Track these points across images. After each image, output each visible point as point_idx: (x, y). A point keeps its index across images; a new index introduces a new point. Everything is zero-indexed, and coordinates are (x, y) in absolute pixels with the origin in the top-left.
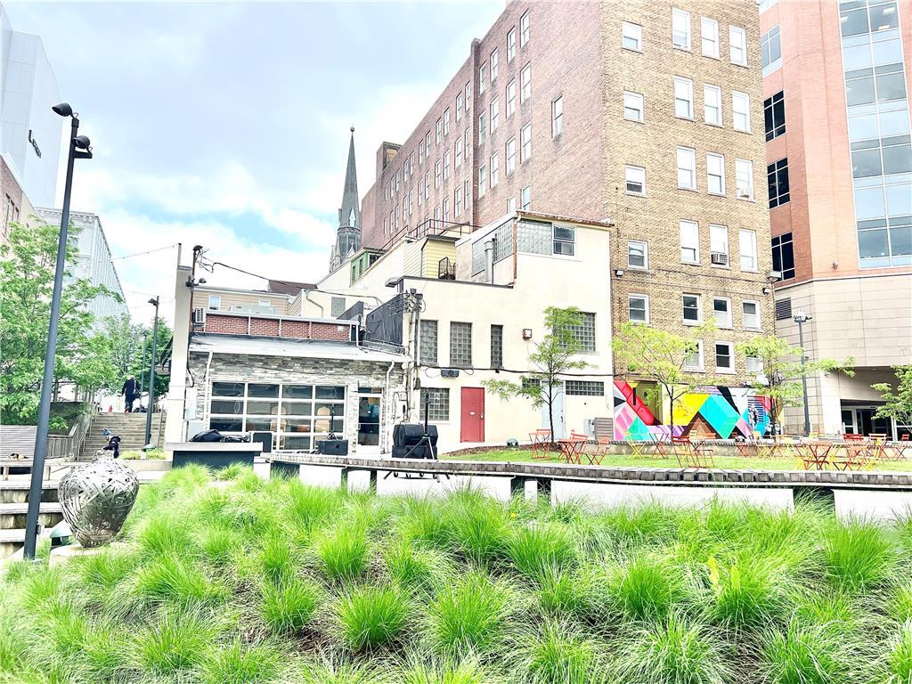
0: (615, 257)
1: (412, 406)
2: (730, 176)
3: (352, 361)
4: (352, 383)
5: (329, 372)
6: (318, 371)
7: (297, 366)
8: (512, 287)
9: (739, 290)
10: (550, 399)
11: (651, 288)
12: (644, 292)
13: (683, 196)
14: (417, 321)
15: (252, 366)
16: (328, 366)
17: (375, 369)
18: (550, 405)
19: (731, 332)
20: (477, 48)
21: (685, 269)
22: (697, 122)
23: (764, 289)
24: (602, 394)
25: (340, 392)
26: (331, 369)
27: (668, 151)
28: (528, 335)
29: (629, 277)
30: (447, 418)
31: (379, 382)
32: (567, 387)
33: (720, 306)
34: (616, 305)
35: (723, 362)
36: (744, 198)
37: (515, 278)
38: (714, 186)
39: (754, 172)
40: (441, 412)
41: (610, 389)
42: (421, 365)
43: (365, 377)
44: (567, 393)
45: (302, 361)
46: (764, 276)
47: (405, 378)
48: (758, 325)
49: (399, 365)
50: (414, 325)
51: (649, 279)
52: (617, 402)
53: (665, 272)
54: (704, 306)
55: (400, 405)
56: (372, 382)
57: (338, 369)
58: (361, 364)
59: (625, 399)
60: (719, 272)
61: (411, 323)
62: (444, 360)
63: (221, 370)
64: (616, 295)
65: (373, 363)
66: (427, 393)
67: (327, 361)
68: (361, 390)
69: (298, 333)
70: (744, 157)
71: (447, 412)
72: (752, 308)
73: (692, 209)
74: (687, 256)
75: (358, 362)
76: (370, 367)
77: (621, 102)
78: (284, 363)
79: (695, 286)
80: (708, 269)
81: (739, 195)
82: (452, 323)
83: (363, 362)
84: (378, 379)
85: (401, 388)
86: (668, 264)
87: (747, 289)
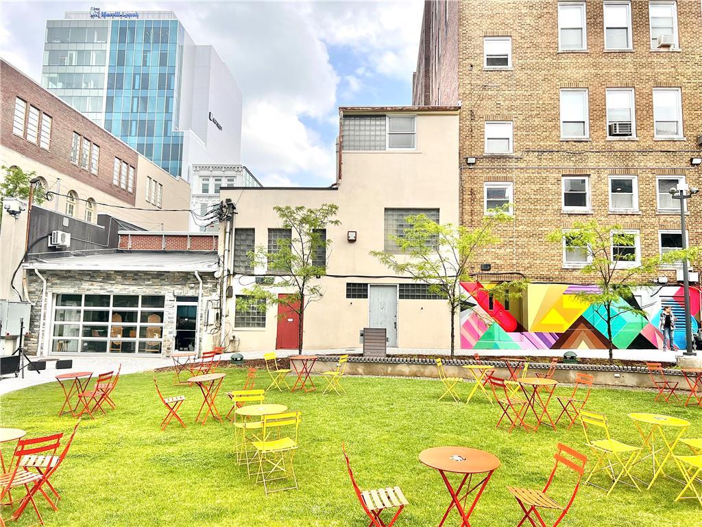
0: (467, 143)
1: (224, 313)
2: (641, 25)
3: (169, 272)
4: (169, 292)
5: (147, 283)
6: (137, 282)
7: (119, 278)
8: (337, 189)
9: (650, 165)
11: (514, 174)
12: (506, 179)
13: (566, 61)
14: (231, 229)
15: (81, 280)
16: (146, 277)
17: (189, 279)
19: (636, 218)
21: (565, 146)
23: (692, 160)
24: (446, 298)
25: (160, 300)
26: (149, 280)
27: (545, 10)
28: (352, 238)
29: (486, 164)
30: (264, 325)
31: (193, 291)
32: (401, 291)
33: (621, 187)
34: (467, 197)
36: (662, 50)
37: (340, 178)
39: (680, 14)
40: (259, 319)
42: (235, 274)
43: (180, 286)
45: (124, 275)
46: (694, 144)
47: (218, 286)
49: (211, 275)
50: (228, 234)
51: (513, 164)
52: (465, 306)
53: (536, 154)
54: (597, 187)
55: (213, 313)
56: (187, 291)
57: (155, 280)
58: (178, 275)
59: (477, 303)
60: (618, 146)
61: (226, 232)
62: (260, 267)
63: (56, 284)
64: (467, 186)
65: (187, 273)
68: (179, 299)
71: (264, 319)
73: (577, 74)
75: (174, 273)
76: (186, 278)
78: (107, 276)
79: (581, 166)
80: (602, 143)
81: (654, 46)
82: (270, 230)
83: (179, 272)
84: (192, 288)
85: (215, 296)
86: (542, 143)
87: (664, 163)
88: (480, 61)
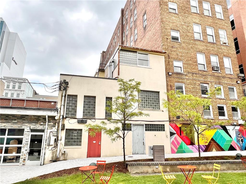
0: (168, 67)
1: (59, 139)
2: (217, 36)
3: (28, 116)
4: (27, 127)
5: (13, 121)
6: (7, 121)
8: (117, 80)
9: (226, 82)
10: (124, 135)
11: (185, 80)
12: (182, 82)
13: (197, 43)
14: (65, 95)
16: (14, 118)
17: (40, 120)
18: (124, 139)
19: (224, 101)
21: (200, 72)
22: (201, 14)
23: (237, 82)
24: (164, 130)
25: (21, 132)
26: (15, 120)
27: (189, 25)
29: (175, 76)
30: (80, 145)
31: (42, 126)
32: (146, 127)
34: (169, 88)
35: (222, 114)
36: (224, 44)
37: (119, 75)
38: (210, 39)
39: (227, 34)
41: (168, 128)
42: (66, 118)
43: (34, 124)
44: (146, 130)
46: (236, 76)
47: (57, 124)
48: (236, 97)
49: (53, 118)
50: (63, 97)
51: (184, 77)
52: (172, 134)
53: (191, 74)
54: (210, 89)
55: (53, 139)
56: (38, 127)
57: (19, 120)
58: (33, 117)
59: (175, 132)
60: (216, 74)
61: (62, 96)
62: (80, 114)
64: (169, 83)
65: (39, 116)
66: (69, 131)
67: (13, 116)
68: (32, 131)
69: (34, 105)
70: (222, 29)
71: (81, 142)
72: (232, 90)
73: (201, 48)
74: (201, 68)
75: (31, 116)
76: (38, 119)
77: (167, 5)
79: (206, 80)
80: (211, 73)
81: (222, 43)
82: (85, 96)
83: (34, 116)
84: (41, 125)
85: (55, 129)
86: (193, 70)
87: (229, 82)
88: (170, 37)
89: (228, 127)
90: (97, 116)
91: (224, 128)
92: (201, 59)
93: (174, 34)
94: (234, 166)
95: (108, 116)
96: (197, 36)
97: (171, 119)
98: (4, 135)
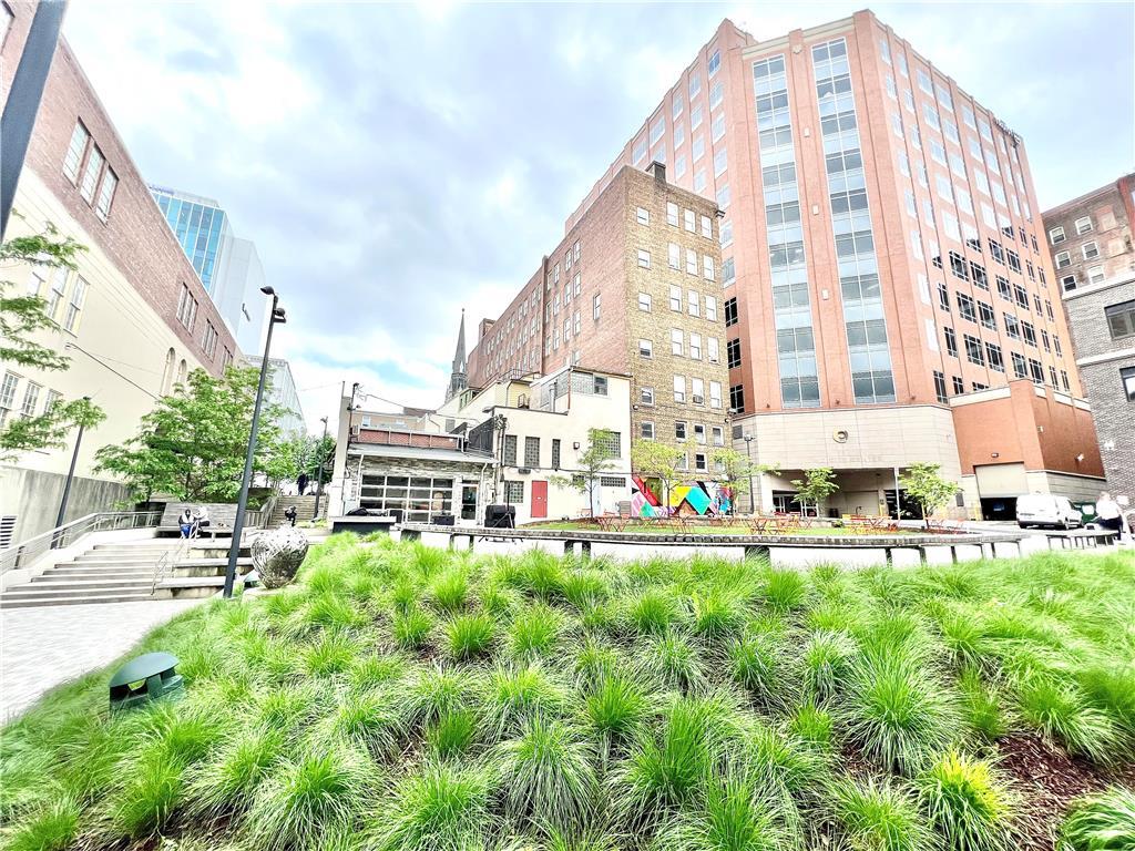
0: (633, 396)
1: (498, 493)
2: (704, 348)
3: (459, 462)
4: (458, 477)
6: (435, 468)
7: (421, 465)
8: (567, 415)
9: (710, 420)
10: (591, 489)
11: (655, 417)
12: (651, 420)
13: (675, 359)
14: (503, 435)
15: (390, 465)
16: (442, 465)
17: (473, 468)
18: (591, 493)
19: (705, 446)
20: (546, 261)
21: (677, 405)
22: (683, 312)
23: (726, 419)
24: (625, 486)
25: (450, 483)
26: (444, 467)
27: (666, 331)
28: (577, 446)
29: (642, 410)
30: (522, 501)
31: (476, 476)
33: (699, 430)
34: (634, 427)
35: (700, 465)
36: (713, 362)
37: (569, 408)
38: (694, 354)
39: (719, 346)
40: (518, 497)
41: (630, 483)
42: (505, 466)
43: (467, 473)
44: (602, 485)
45: (425, 462)
46: (726, 411)
47: (494, 474)
48: (722, 442)
49: (490, 466)
50: (501, 438)
51: (654, 412)
52: (634, 491)
53: (664, 407)
54: (689, 429)
55: (490, 492)
56: (472, 477)
57: (448, 468)
58: (465, 464)
59: (639, 489)
60: (698, 408)
61: (499, 437)
62: (521, 462)
63: (369, 467)
64: (633, 421)
65: (472, 464)
66: (508, 484)
67: (442, 462)
68: (464, 482)
69: (422, 442)
70: (713, 336)
71: (522, 497)
72: (718, 432)
73: (681, 367)
74: (678, 397)
75: (463, 463)
76: (470, 467)
77: (637, 299)
78: (412, 463)
79: (683, 416)
80: (691, 405)
81: (710, 360)
82: (527, 438)
84: (476, 474)
85: (491, 481)
86: (667, 402)
87: (716, 419)
88: (638, 351)
89: (706, 484)
90: (542, 464)
91: (702, 485)
92: (679, 384)
93: (646, 345)
94: (701, 522)
95: (556, 465)
96: (676, 350)
97: (635, 471)
98: (429, 486)
